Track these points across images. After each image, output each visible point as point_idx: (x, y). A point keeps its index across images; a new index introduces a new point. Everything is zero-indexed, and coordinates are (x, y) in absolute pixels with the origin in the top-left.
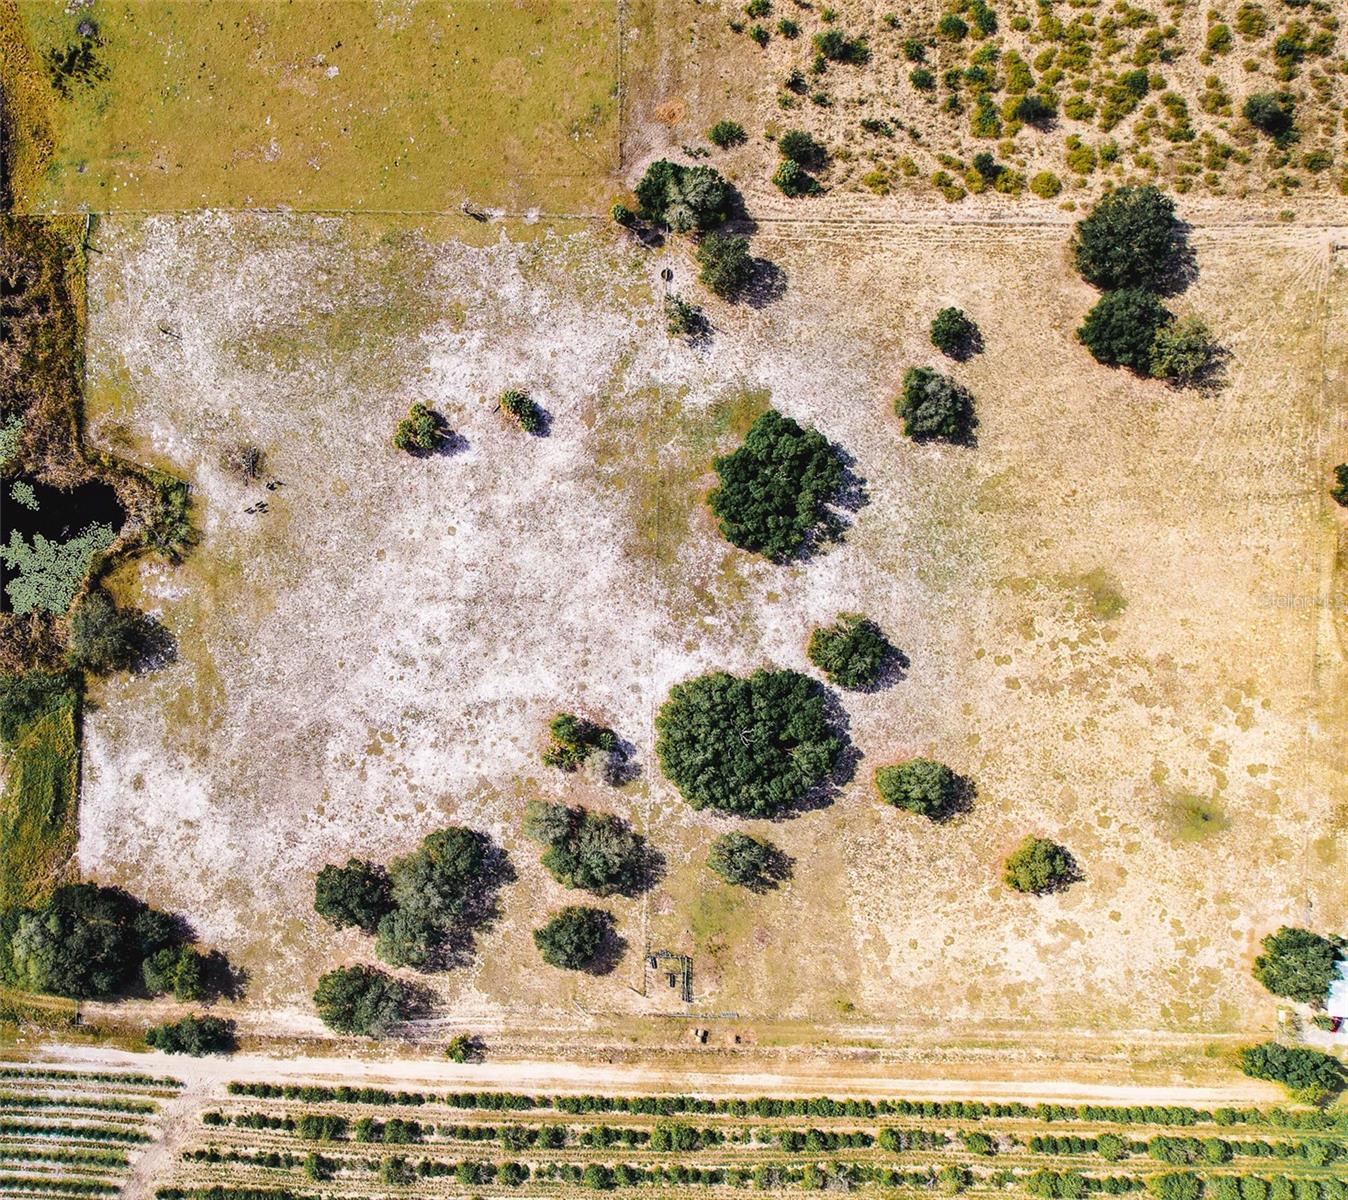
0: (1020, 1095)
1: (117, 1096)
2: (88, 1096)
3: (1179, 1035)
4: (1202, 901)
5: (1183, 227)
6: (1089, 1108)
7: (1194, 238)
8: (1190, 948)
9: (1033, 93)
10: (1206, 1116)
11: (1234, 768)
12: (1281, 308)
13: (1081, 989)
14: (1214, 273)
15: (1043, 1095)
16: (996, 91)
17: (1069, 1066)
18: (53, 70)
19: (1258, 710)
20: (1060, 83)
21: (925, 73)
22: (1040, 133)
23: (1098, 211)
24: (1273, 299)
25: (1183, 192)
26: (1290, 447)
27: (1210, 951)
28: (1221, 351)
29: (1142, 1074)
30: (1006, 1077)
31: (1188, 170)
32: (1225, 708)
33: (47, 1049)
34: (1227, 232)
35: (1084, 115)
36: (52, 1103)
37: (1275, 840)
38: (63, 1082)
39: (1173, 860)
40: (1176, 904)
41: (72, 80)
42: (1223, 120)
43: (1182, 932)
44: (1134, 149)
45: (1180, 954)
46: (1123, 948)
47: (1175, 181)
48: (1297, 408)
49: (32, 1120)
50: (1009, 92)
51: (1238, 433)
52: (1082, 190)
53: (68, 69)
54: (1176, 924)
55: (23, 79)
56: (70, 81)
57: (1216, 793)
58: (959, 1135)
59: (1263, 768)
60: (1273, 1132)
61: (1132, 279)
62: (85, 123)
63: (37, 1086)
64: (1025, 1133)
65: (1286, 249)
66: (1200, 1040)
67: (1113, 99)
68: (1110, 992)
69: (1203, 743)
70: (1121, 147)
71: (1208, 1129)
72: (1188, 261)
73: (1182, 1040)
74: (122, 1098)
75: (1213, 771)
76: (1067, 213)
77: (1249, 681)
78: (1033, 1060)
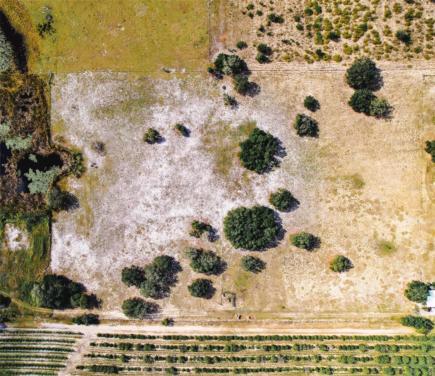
0: (335, 333)
1: (64, 338)
2: (55, 338)
3: (383, 314)
4: (389, 273)
5: (379, 70)
6: (356, 336)
7: (382, 74)
8: (385, 287)
9: (333, 31)
10: (391, 338)
11: (398, 233)
12: (408, 94)
13: (353, 301)
14: (388, 84)
15: (342, 333)
16: (322, 30)
17: (350, 324)
18: (39, 30)
19: (405, 215)
20: (341, 28)
21: (301, 26)
22: (336, 43)
23: (353, 66)
24: (406, 91)
25: (379, 60)
26: (412, 136)
27: (392, 288)
28: (391, 107)
29: (372, 326)
30: (332, 328)
31: (380, 53)
32: (395, 215)
33: (43, 324)
34: (392, 72)
35: (349, 37)
36: (44, 340)
37: (410, 254)
38: (48, 334)
39: (380, 261)
40: (381, 274)
41: (45, 33)
42: (390, 38)
43: (383, 283)
44: (363, 47)
45: (383, 289)
46: (366, 288)
47: (376, 57)
48: (414, 124)
49: (39, 346)
50: (326, 31)
51: (397, 132)
52: (348, 60)
53: (44, 30)
54: (381, 280)
55: (30, 33)
56: (44, 33)
57: (393, 241)
58: (317, 345)
59: (406, 233)
60: (411, 342)
61: (364, 86)
62: (49, 46)
63: (40, 336)
64: (337, 344)
65: (410, 76)
66: (389, 315)
67: (357, 32)
68: (362, 301)
69: (388, 225)
70: (360, 47)
71: (392, 342)
72: (381, 81)
73: (384, 315)
74: (65, 339)
75: (392, 234)
76: (344, 67)
77: (402, 207)
78: (339, 322)
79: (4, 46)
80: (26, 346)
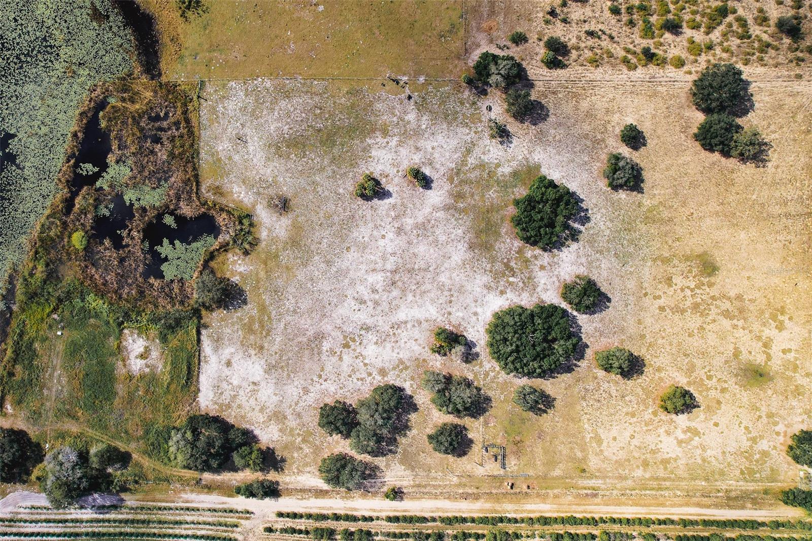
0: (670, 514)
1: (220, 519)
2: (205, 519)
3: (749, 484)
4: (760, 417)
5: (747, 83)
6: (705, 521)
7: (752, 89)
8: (754, 440)
9: (670, 16)
10: (763, 524)
11: (775, 350)
12: (796, 122)
13: (700, 461)
14: (762, 105)
15: (681, 514)
16: (652, 15)
17: (695, 500)
18: (180, 8)
19: (787, 321)
20: (684, 11)
21: (616, 6)
22: (674, 36)
23: (703, 75)
24: (792, 117)
25: (746, 64)
26: (801, 190)
27: (765, 442)
28: (766, 144)
29: (731, 503)
30: (662, 505)
31: (749, 54)
32: (770, 321)
33: (184, 496)
34: (768, 84)
35: (696, 27)
36: (187, 523)
37: (796, 386)
38: (193, 512)
39: (745, 397)
40: (747, 419)
41: (190, 13)
42: (766, 29)
43: (750, 432)
44: (721, 44)
45: (749, 443)
46: (720, 441)
47: (742, 59)
48: (805, 171)
49: (177, 531)
50: (658, 15)
51: (774, 184)
52: (695, 64)
53: (188, 8)
54: (746, 428)
55: (165, 13)
56: (189, 14)
57: (766, 363)
58: (640, 534)
59: (790, 350)
60: (798, 532)
61: (722, 108)
62: (197, 35)
63: (180, 515)
64: (673, 533)
65: (798, 93)
66: (759, 486)
67: (710, 19)
68: (714, 462)
69: (759, 338)
70: (715, 42)
71: (765, 531)
72: (749, 100)
73: (751, 486)
74: (222, 520)
75: (764, 352)
76: (688, 76)
77: (782, 307)
78: (676, 496)
79: (122, 33)
80: (156, 531)
